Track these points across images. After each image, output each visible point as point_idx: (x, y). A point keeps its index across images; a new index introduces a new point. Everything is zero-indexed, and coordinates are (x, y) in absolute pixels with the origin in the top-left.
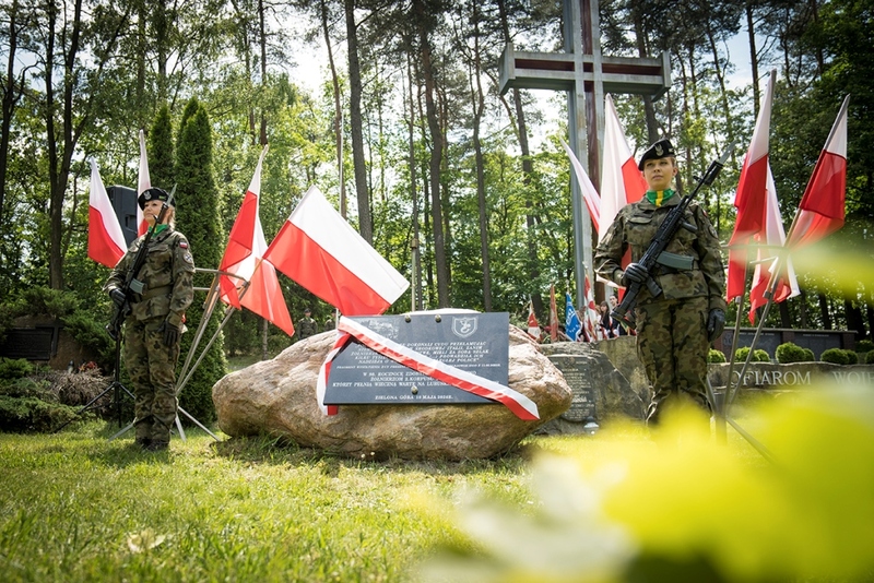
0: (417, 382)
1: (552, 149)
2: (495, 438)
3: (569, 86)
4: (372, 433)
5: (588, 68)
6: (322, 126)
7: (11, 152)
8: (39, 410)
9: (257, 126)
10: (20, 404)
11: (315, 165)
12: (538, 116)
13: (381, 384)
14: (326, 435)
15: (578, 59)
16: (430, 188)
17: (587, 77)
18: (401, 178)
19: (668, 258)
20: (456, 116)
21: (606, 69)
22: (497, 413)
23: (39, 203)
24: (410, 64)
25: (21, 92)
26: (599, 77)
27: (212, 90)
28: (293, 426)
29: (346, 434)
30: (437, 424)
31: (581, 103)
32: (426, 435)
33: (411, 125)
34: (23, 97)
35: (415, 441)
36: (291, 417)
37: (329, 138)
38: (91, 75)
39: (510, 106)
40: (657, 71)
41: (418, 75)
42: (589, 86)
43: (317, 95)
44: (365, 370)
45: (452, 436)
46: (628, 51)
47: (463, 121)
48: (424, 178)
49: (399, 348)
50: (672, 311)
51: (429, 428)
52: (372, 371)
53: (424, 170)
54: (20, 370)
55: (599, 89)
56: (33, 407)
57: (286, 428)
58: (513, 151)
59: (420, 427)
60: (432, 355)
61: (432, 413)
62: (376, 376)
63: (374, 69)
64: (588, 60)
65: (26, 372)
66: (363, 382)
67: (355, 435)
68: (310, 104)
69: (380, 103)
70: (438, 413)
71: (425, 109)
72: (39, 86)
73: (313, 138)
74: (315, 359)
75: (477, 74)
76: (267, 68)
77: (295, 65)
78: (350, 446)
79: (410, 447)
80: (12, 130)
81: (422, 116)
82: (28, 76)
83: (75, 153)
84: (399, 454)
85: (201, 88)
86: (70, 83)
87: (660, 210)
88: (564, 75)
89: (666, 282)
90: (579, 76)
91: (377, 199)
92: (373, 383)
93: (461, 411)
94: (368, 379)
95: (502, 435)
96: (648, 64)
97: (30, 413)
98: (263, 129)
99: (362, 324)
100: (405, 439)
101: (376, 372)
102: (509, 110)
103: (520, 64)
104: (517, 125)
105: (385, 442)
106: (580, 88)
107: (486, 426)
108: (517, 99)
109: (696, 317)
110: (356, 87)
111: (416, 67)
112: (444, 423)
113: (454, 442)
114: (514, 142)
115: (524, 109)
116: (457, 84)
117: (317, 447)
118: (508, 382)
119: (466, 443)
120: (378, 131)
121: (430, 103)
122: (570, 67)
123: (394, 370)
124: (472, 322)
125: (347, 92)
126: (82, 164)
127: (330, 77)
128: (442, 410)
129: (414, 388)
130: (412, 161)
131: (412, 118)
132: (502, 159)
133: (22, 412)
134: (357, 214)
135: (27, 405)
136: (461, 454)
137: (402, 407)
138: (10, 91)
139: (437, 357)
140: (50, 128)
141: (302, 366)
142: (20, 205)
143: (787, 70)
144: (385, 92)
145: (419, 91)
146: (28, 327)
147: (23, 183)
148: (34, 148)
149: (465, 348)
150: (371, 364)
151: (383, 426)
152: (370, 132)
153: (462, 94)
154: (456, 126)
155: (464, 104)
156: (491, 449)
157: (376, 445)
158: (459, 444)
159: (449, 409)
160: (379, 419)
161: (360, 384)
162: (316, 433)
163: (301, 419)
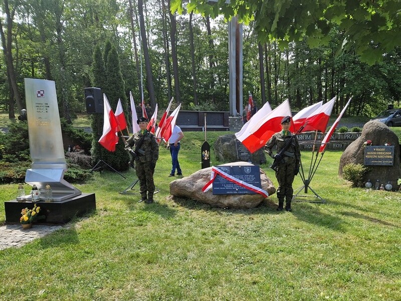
0: (237, 188)
2: (258, 202)
4: (226, 202)
13: (228, 188)
14: (211, 201)
19: (287, 153)
22: (259, 196)
28: (200, 198)
29: (218, 201)
30: (244, 199)
32: (241, 202)
36: (200, 195)
44: (223, 184)
45: (247, 202)
49: (231, 177)
50: (286, 166)
51: (241, 200)
52: (225, 184)
57: (198, 198)
59: (239, 200)
60: (240, 179)
61: (242, 196)
67: (220, 201)
70: (244, 196)
74: (205, 178)
78: (219, 204)
79: (237, 205)
84: (234, 207)
87: (286, 137)
89: (286, 159)
93: (250, 195)
94: (224, 187)
95: (260, 201)
99: (219, 168)
100: (235, 203)
101: (226, 184)
105: (230, 204)
107: (256, 199)
109: (293, 169)
113: (248, 204)
117: (209, 204)
118: (261, 187)
119: (251, 204)
123: (231, 184)
124: (250, 169)
129: (237, 190)
137: (233, 195)
139: (241, 180)
141: (201, 180)
149: (249, 177)
150: (224, 182)
151: (229, 200)
156: (257, 205)
157: (228, 205)
158: (249, 204)
159: (247, 195)
160: (228, 197)
161: (221, 188)
162: (208, 200)
163: (203, 196)
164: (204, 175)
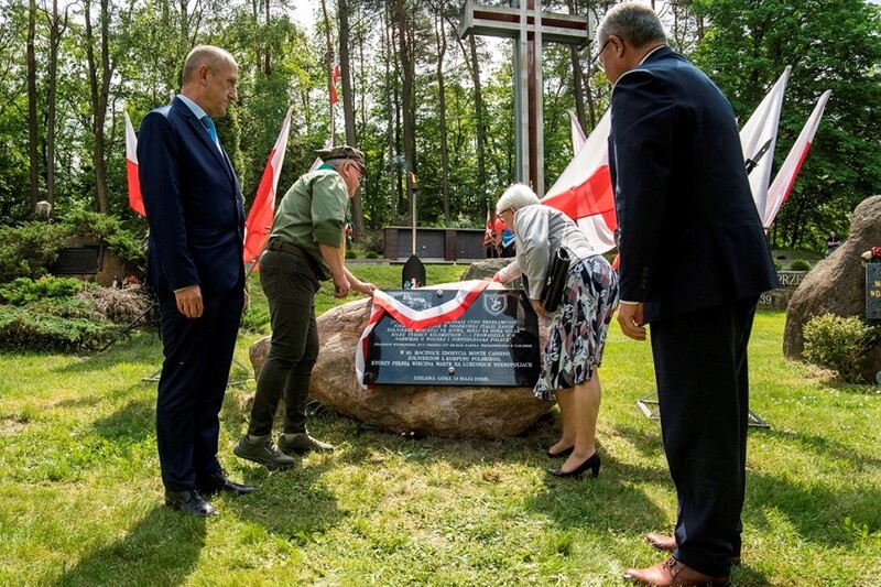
0: (453, 362)
1: (497, 83)
2: (528, 418)
3: (515, 35)
4: (411, 412)
5: (531, 21)
6: (314, 58)
7: (60, 76)
8: (88, 333)
9: (263, 58)
10: (71, 327)
11: (309, 90)
12: (487, 56)
13: (420, 364)
14: (363, 408)
15: (523, 13)
16: (401, 111)
17: (530, 28)
18: (377, 102)
20: (422, 54)
21: (545, 22)
23: (85, 120)
24: (387, 10)
25: (65, 26)
26: (539, 29)
27: (225, 27)
28: (330, 396)
29: (384, 409)
30: (473, 405)
31: (524, 49)
32: (463, 416)
33: (387, 61)
34: (67, 29)
35: (453, 421)
36: (328, 387)
37: (321, 69)
38: (123, 15)
39: (465, 47)
40: (583, 26)
41: (393, 20)
42: (531, 36)
43: (310, 32)
44: (402, 348)
45: (487, 416)
46: (557, 7)
47: (427, 57)
48: (396, 102)
51: (465, 409)
52: (409, 348)
53: (396, 98)
54: (70, 288)
55: (538, 39)
56: (83, 330)
57: (325, 397)
58: (467, 85)
59: (457, 407)
61: (469, 394)
62: (413, 353)
63: (356, 13)
64: (531, 14)
65: (77, 290)
66: (401, 360)
67: (393, 411)
68: (305, 40)
69: (361, 41)
70: (475, 395)
71: (398, 48)
72: (80, 20)
73: (307, 67)
74: (350, 330)
75: (442, 20)
76: (271, 9)
77: (293, 8)
78: (388, 421)
79: (448, 426)
80: (60, 57)
81: (395, 53)
82: (70, 12)
83: (113, 77)
84: (437, 433)
85: (216, 25)
86: (105, 19)
88: (511, 26)
90: (523, 27)
91: (358, 119)
92: (411, 362)
93: (497, 392)
94: (405, 358)
95: (534, 415)
96: (576, 20)
97: (81, 336)
98: (268, 60)
99: (396, 298)
100: (444, 419)
101: (413, 349)
102: (464, 51)
103: (477, 15)
104: (471, 63)
105: (424, 422)
106: (524, 37)
107: (520, 407)
108: (472, 42)
110: (344, 28)
111: (391, 13)
112: (480, 404)
113: (490, 421)
114: (467, 77)
115: (477, 51)
116: (422, 28)
117: (356, 419)
119: (500, 422)
120: (359, 64)
121: (402, 43)
122: (516, 19)
123: (430, 349)
124: (501, 299)
125: (335, 32)
126: (119, 87)
127: (322, 19)
128: (479, 391)
129: (451, 369)
130: (386, 90)
131: (389, 55)
132: (458, 90)
133: (74, 335)
134: (344, 131)
135: (78, 328)
136: (496, 433)
137: (439, 387)
138: (56, 25)
140: (90, 57)
141: (337, 336)
142: (69, 120)
143: (676, 30)
144: (365, 31)
145: (394, 33)
146: (76, 245)
147: (71, 102)
148: (78, 73)
149: (497, 326)
150: (407, 342)
151: (421, 405)
152: (355, 65)
153: (427, 36)
154: (421, 61)
155: (428, 44)
156: (523, 427)
157: (415, 423)
158: (493, 424)
159: (485, 391)
160: (417, 398)
161: (397, 363)
162: (354, 405)
163: (338, 390)
164: (348, 320)
